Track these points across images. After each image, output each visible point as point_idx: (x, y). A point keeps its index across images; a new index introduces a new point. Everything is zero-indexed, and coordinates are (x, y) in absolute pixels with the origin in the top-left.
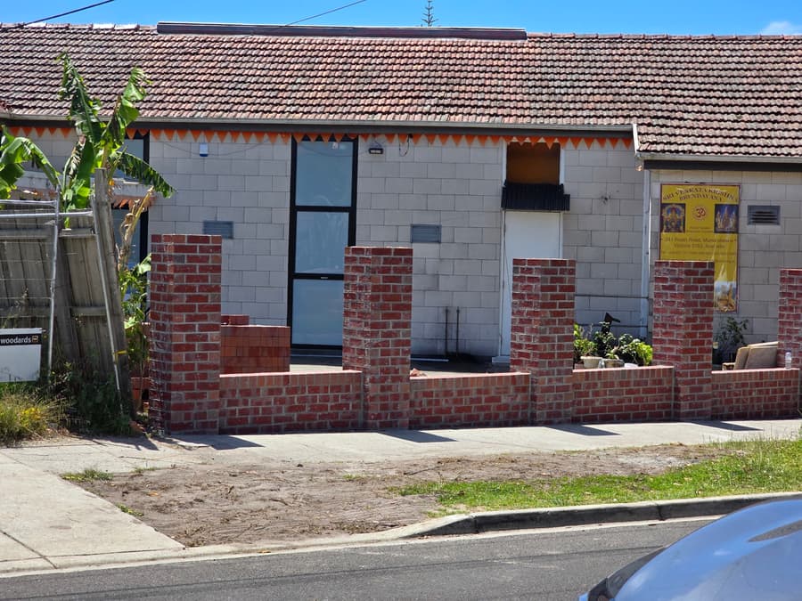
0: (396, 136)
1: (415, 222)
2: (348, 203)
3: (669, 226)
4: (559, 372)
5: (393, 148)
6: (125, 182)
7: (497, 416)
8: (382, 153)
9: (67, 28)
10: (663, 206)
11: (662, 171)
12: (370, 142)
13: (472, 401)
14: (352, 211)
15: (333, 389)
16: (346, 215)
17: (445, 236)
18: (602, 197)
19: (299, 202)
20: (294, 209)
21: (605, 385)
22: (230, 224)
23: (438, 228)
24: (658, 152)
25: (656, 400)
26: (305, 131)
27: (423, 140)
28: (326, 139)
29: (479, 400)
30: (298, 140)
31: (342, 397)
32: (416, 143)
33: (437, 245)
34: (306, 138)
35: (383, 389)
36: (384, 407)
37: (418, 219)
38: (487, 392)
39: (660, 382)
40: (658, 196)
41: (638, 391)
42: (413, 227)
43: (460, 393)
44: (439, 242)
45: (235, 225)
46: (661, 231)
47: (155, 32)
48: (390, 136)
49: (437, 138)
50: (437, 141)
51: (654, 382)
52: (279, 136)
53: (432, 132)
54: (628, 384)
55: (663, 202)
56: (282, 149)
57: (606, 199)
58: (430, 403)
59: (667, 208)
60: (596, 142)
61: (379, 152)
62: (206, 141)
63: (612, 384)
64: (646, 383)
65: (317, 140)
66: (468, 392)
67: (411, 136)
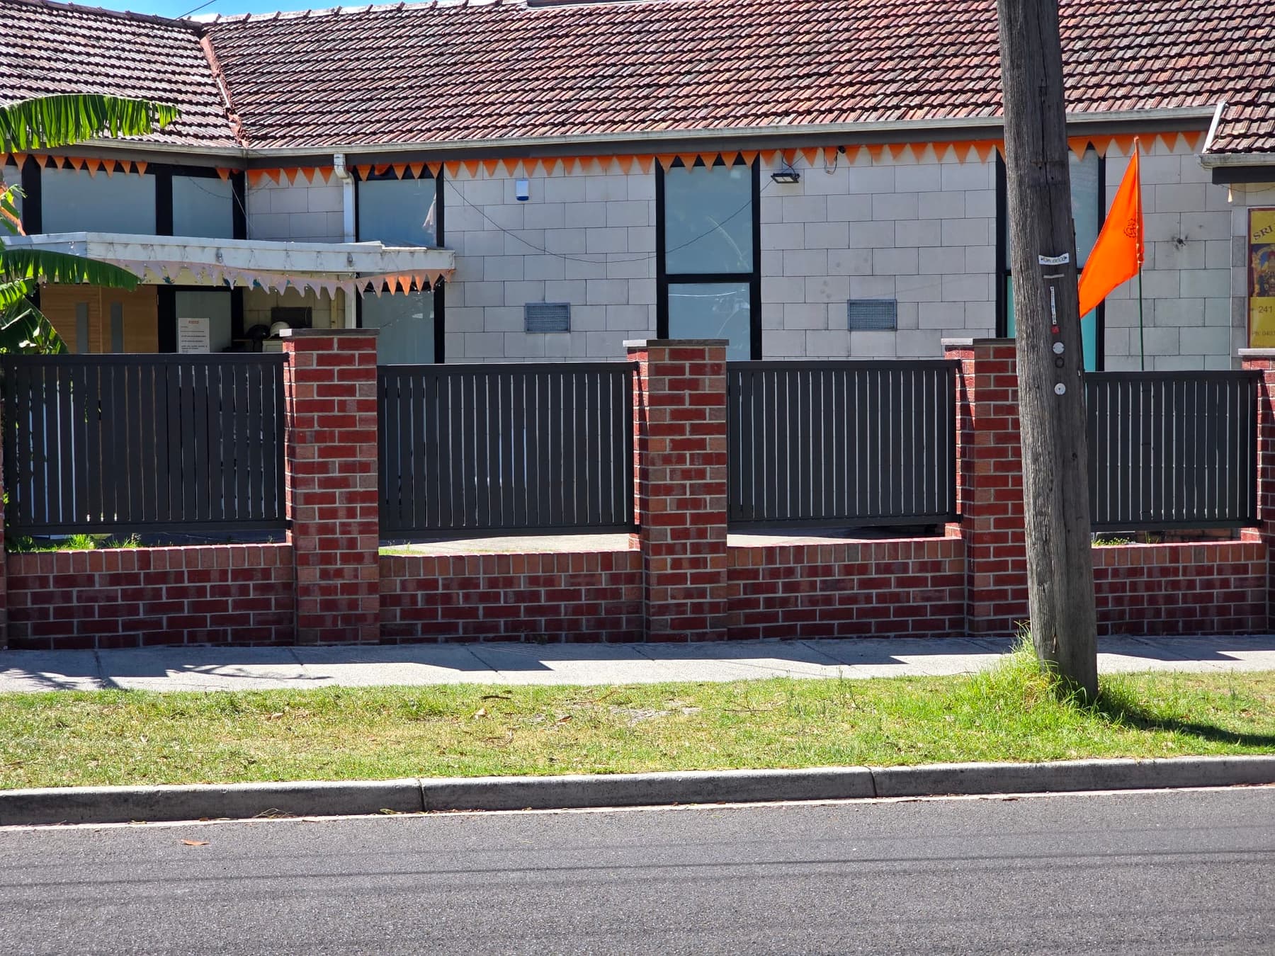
0: (820, 152)
1: (855, 297)
2: (748, 268)
3: (1266, 286)
4: (696, 548)
5: (814, 171)
6: (384, 248)
7: (575, 624)
8: (796, 181)
9: (399, 10)
10: (1253, 248)
11: (1250, 186)
12: (778, 163)
13: (520, 596)
14: (753, 279)
15: (237, 574)
16: (744, 288)
17: (903, 319)
18: (1173, 239)
19: (671, 269)
20: (664, 280)
21: (813, 571)
22: (565, 307)
23: (892, 305)
24: (1240, 151)
25: (928, 599)
26: (675, 150)
27: (863, 156)
28: (709, 162)
29: (535, 596)
30: (666, 165)
31: (256, 587)
32: (852, 162)
33: (892, 333)
34: (678, 163)
35: (325, 574)
36: (329, 605)
37: (860, 292)
38: (550, 581)
39: (937, 566)
40: (1244, 232)
41: (886, 583)
42: (852, 304)
43: (493, 583)
44: (894, 329)
45: (573, 310)
46: (1251, 294)
47: (523, 6)
48: (810, 152)
49: (886, 149)
50: (887, 154)
51: (923, 567)
52: (635, 160)
53: (877, 141)
54: (863, 569)
55: (1254, 241)
56: (641, 182)
57: (1180, 241)
58: (430, 599)
59: (1260, 253)
60: (1159, 140)
61: (789, 179)
62: (526, 176)
63: (828, 570)
64: (905, 568)
65: (695, 165)
66: (509, 582)
67: (842, 149)
